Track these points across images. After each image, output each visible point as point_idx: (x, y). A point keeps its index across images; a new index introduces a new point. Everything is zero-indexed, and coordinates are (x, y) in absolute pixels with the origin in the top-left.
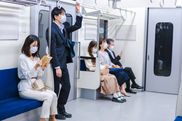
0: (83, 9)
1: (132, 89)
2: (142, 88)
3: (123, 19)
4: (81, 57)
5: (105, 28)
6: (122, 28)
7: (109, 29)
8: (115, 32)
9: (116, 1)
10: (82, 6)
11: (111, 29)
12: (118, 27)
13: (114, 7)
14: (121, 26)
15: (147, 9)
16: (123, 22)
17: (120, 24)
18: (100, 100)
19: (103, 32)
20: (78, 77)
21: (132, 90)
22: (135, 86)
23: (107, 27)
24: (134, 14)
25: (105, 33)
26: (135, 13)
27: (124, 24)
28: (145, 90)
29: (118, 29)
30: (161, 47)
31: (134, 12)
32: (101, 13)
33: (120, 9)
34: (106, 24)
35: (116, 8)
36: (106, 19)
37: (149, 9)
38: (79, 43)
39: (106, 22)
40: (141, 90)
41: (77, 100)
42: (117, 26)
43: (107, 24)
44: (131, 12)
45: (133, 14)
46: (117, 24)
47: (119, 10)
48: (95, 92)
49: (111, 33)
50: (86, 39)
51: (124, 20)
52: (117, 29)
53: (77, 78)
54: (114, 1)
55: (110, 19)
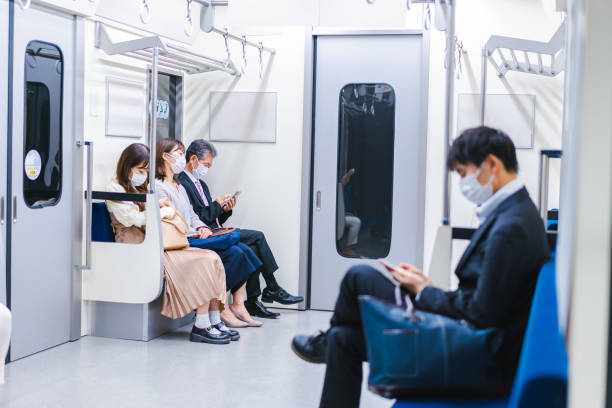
0: (100, 32)
1: (266, 304)
2: (298, 300)
3: (233, 72)
4: (96, 195)
5: (174, 102)
6: (229, 101)
7: (186, 104)
8: (205, 115)
9: (213, 5)
10: (96, 22)
11: (193, 104)
12: (215, 101)
13: (206, 26)
14: (226, 94)
15: (311, 39)
16: (234, 84)
17: (224, 89)
18: (162, 342)
19: (166, 116)
20: (84, 263)
21: (265, 308)
22: (275, 293)
23: (181, 98)
24: (269, 54)
25: (173, 117)
26: (273, 53)
27: (235, 90)
28: (308, 307)
29: (216, 105)
30: (353, 170)
31: (269, 51)
32: (161, 45)
33: (226, 35)
34: (177, 88)
35: (213, 29)
36: (175, 71)
37: (318, 39)
38: (88, 143)
39: (175, 80)
40: (295, 306)
41: (83, 341)
42: (212, 94)
43: (181, 88)
44: (261, 49)
45: (266, 56)
46: (212, 89)
47: (222, 36)
48: (146, 313)
49: (194, 120)
50: (110, 133)
51: (237, 75)
52: (212, 108)
53: (83, 268)
54: (206, 5)
55: (188, 71)
